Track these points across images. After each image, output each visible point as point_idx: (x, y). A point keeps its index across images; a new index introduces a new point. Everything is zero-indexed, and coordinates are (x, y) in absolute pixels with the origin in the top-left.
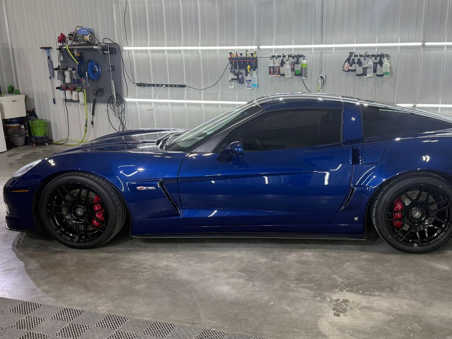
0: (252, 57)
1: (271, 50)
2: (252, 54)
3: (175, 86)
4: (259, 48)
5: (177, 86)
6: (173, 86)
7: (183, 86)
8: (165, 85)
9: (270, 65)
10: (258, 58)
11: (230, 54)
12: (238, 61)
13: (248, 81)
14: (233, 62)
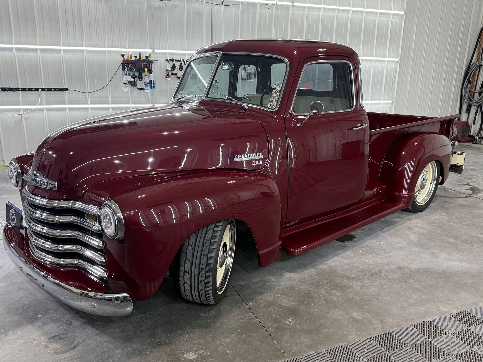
0: (147, 60)
1: (166, 54)
2: (147, 57)
3: (55, 90)
4: (154, 52)
5: (57, 90)
6: (53, 90)
7: (66, 90)
8: (41, 88)
9: (167, 68)
10: (153, 61)
11: (123, 56)
12: (131, 64)
13: (146, 84)
14: (129, 64)
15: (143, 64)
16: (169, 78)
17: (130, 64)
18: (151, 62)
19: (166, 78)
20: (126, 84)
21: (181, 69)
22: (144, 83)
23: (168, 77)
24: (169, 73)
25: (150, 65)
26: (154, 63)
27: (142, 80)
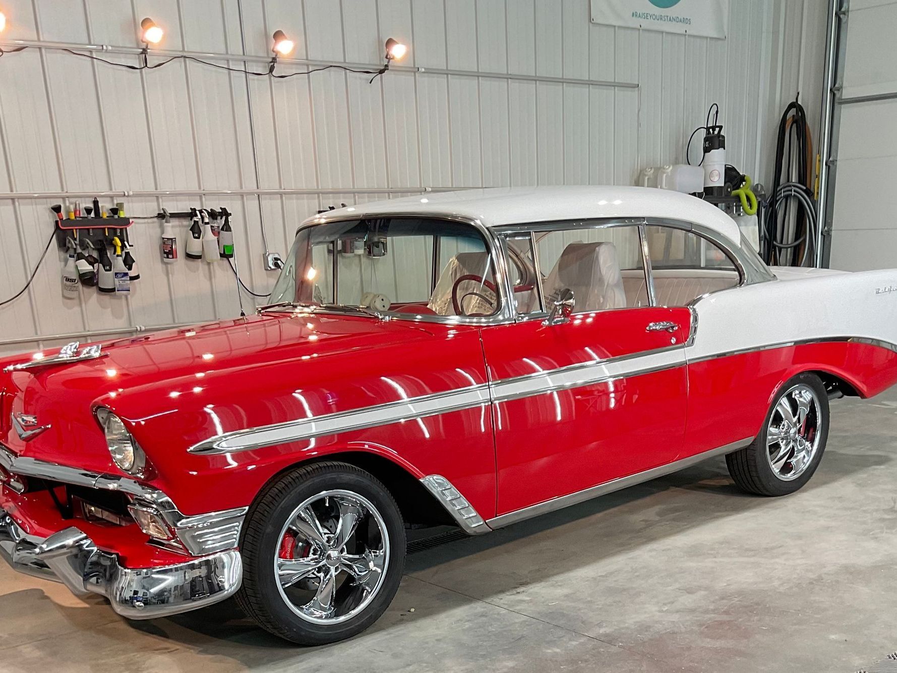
0: (115, 217)
2: (114, 211)
9: (167, 236)
10: (131, 221)
11: (57, 209)
12: (80, 229)
13: (119, 276)
14: (75, 231)
15: (106, 229)
16: (173, 258)
17: (78, 230)
18: (126, 222)
19: (166, 260)
20: (75, 280)
21: (197, 235)
22: (116, 274)
23: (170, 256)
24: (172, 246)
25: (121, 230)
26: (133, 224)
27: (111, 268)
